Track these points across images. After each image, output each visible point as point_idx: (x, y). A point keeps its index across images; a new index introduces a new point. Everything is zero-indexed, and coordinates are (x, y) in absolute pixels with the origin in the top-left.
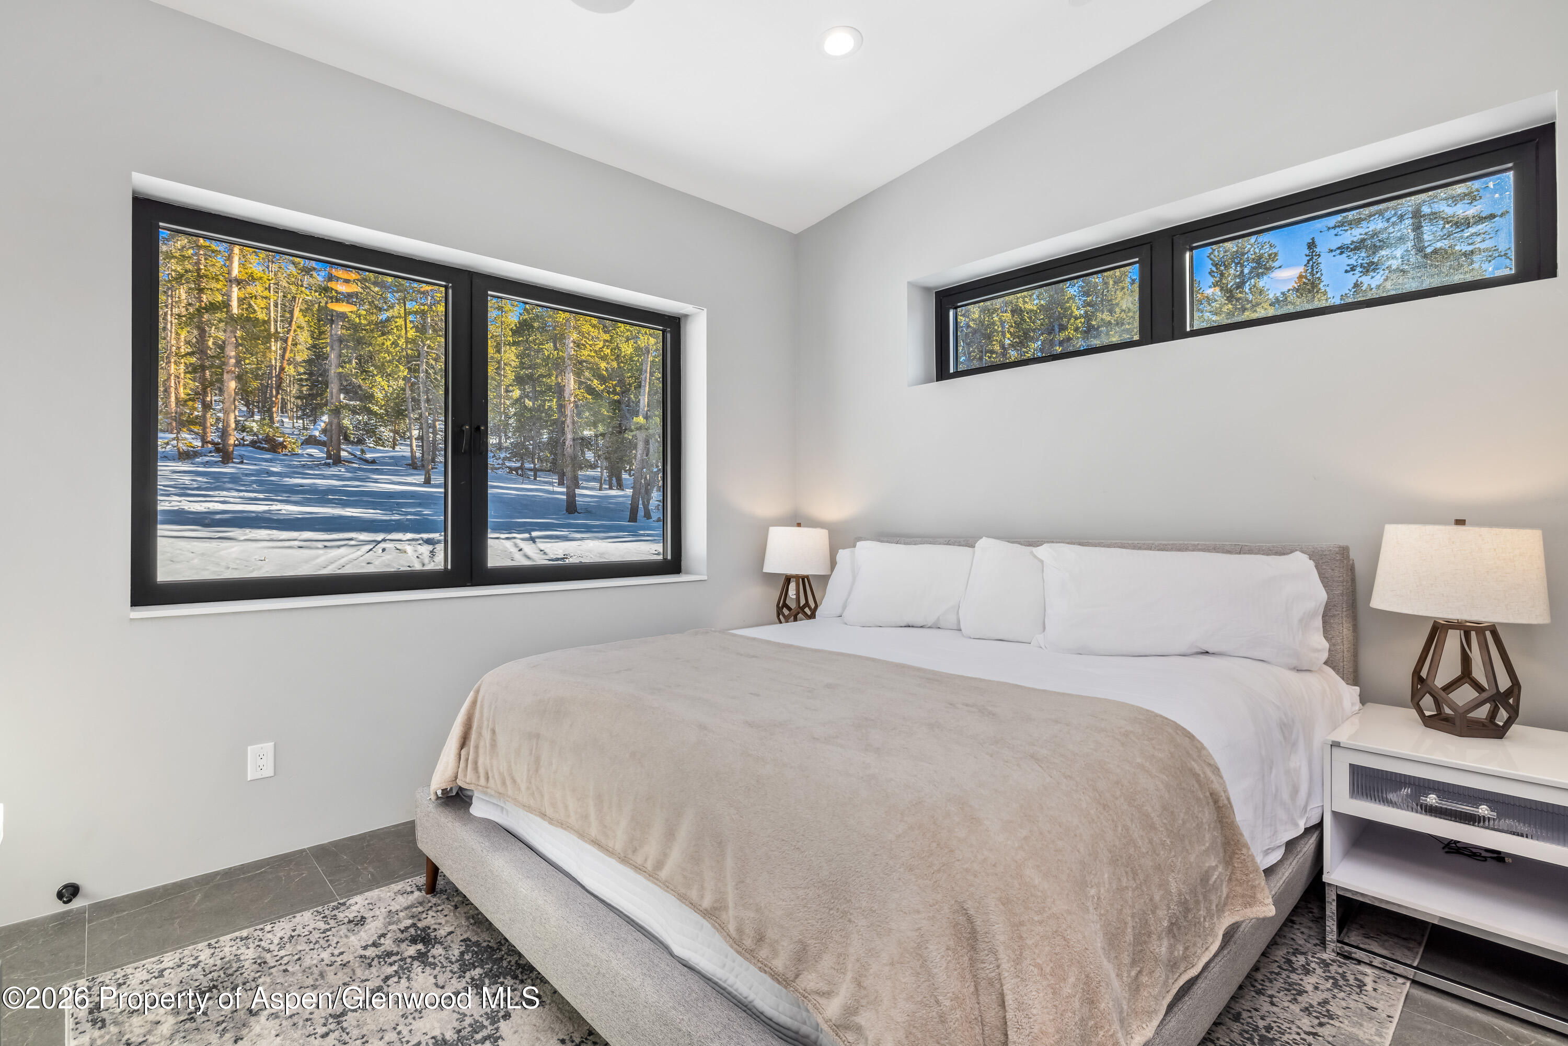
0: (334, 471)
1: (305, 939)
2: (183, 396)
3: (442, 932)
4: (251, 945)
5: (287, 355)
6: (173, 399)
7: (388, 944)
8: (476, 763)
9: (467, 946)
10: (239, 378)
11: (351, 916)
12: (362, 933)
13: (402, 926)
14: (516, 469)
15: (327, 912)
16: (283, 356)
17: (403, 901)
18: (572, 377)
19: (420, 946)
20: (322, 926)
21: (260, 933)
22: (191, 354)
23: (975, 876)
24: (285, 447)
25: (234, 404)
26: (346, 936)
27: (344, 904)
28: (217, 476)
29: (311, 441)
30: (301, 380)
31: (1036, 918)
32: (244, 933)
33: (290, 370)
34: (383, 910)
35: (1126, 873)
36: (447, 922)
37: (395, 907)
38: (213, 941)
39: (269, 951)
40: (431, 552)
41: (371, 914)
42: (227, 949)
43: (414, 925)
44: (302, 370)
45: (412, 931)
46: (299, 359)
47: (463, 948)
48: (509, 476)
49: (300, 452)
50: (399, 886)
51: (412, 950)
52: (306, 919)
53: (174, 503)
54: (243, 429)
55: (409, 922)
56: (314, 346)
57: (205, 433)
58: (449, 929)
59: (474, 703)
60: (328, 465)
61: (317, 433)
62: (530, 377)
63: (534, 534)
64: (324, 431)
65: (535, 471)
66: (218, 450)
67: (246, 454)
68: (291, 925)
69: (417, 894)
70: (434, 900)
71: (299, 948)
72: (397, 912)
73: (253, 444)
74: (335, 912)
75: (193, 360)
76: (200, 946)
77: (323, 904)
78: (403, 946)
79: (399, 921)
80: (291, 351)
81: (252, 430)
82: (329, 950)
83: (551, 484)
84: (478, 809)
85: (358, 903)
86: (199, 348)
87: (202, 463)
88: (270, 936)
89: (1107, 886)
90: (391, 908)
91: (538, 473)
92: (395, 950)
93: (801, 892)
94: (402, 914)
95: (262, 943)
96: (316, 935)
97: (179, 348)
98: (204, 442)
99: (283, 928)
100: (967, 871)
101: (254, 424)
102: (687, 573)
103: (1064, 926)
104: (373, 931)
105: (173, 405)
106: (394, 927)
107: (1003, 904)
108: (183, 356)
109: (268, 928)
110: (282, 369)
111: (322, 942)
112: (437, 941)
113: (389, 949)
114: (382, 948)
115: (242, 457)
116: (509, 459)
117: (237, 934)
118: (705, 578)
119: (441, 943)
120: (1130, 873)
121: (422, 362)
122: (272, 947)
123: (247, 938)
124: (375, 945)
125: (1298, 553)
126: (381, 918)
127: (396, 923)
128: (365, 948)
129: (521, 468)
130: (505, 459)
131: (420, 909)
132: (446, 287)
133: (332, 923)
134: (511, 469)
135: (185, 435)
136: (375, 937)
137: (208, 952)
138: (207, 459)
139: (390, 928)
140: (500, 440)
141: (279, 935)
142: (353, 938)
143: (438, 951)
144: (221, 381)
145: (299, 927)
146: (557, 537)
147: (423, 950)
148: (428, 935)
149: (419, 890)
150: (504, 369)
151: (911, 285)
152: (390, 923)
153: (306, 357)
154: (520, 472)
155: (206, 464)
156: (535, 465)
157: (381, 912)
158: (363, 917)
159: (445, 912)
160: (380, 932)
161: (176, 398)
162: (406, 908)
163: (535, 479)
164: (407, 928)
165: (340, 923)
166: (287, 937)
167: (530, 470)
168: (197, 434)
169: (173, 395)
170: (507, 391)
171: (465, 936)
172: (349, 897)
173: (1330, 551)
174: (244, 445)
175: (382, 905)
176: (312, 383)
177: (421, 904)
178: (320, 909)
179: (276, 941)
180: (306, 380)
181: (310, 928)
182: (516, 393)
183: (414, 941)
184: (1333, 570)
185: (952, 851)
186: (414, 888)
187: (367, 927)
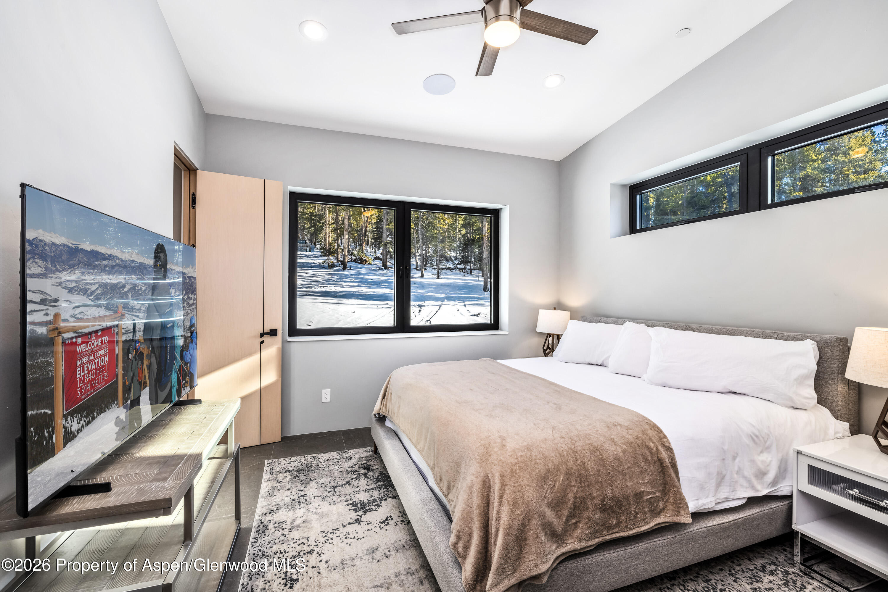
0: (385, 272)
1: (332, 461)
2: (331, 242)
3: (374, 468)
4: (316, 460)
5: (369, 220)
6: (327, 242)
7: (356, 468)
8: (386, 405)
9: (381, 474)
10: (349, 233)
11: (348, 456)
12: (349, 463)
13: (362, 463)
14: (462, 269)
15: (341, 453)
16: (367, 221)
17: (365, 454)
18: (487, 224)
19: (366, 471)
20: (338, 457)
21: (319, 456)
22: (333, 223)
23: (495, 465)
24: (367, 262)
25: (348, 244)
26: (344, 463)
27: (347, 452)
28: (341, 276)
29: (377, 258)
30: (374, 231)
31: (513, 485)
32: (315, 455)
33: (370, 227)
34: (358, 456)
35: (576, 480)
36: (377, 464)
37: (362, 456)
38: (306, 456)
39: (321, 462)
40: (420, 310)
41: (354, 457)
42: (309, 459)
43: (366, 463)
44: (374, 226)
45: (365, 465)
46: (373, 222)
47: (379, 474)
48: (459, 272)
49: (372, 263)
50: (364, 449)
51: (363, 472)
52: (334, 454)
53: (325, 288)
54: (352, 254)
55: (365, 462)
56: (379, 216)
57: (338, 257)
58: (377, 467)
59: (389, 382)
60: (382, 269)
61: (379, 255)
62: (469, 224)
63: (466, 303)
64: (382, 254)
65: (471, 270)
66: (342, 264)
67: (352, 265)
68: (329, 455)
69: (371, 453)
70: (376, 456)
71: (329, 463)
72: (362, 458)
73: (355, 261)
74: (343, 454)
75: (334, 225)
76: (302, 457)
77: (340, 451)
78: (361, 469)
79: (362, 461)
80: (370, 218)
81: (355, 255)
82: (338, 466)
83: (478, 276)
84: (388, 424)
85: (351, 452)
86: (336, 221)
87: (336, 270)
88: (322, 457)
89: (560, 482)
90: (361, 456)
91: (473, 271)
92: (358, 470)
93: (451, 464)
94: (363, 459)
95: (319, 460)
96: (336, 460)
97: (329, 221)
98: (338, 261)
99: (326, 456)
100: (492, 463)
101: (356, 252)
102: (501, 330)
103: (524, 490)
104: (353, 462)
105: (327, 245)
106: (360, 463)
107: (501, 477)
108: (331, 224)
109: (322, 455)
110: (367, 227)
111: (336, 463)
112: (372, 470)
113: (356, 469)
114: (354, 469)
115: (350, 266)
116: (460, 264)
117: (313, 455)
118: (507, 333)
119: (373, 471)
120: (578, 481)
121: (420, 221)
122: (322, 461)
123: (315, 457)
124: (352, 467)
125: (808, 340)
126: (357, 459)
127: (361, 461)
128: (349, 468)
129: (465, 268)
130: (458, 264)
131: (370, 458)
132: (395, 210)
133: (341, 457)
134: (460, 269)
135: (331, 258)
136: (353, 465)
137: (304, 459)
138: (338, 268)
139: (359, 463)
140: (457, 254)
141: (325, 458)
142: (346, 463)
143: (371, 473)
144: (343, 234)
145: (331, 457)
146: (477, 304)
147: (367, 472)
148: (370, 467)
149: (372, 452)
150: (458, 220)
151: (612, 185)
152: (359, 461)
153: (375, 221)
154: (464, 271)
155: (337, 270)
156: (471, 267)
157: (357, 457)
158: (351, 457)
159: (378, 461)
160: (355, 463)
161: (329, 242)
162: (366, 457)
163: (471, 274)
164: (364, 464)
165: (344, 458)
166: (327, 459)
167: (469, 269)
168: (335, 257)
169: (327, 241)
170: (459, 231)
171: (381, 471)
172: (349, 449)
173: (831, 340)
174: (351, 261)
175: (358, 454)
176: (378, 232)
177: (371, 456)
178: (339, 452)
179: (323, 460)
180: (376, 231)
181: (334, 458)
182: (464, 231)
183: (364, 468)
184: (832, 352)
185: (490, 455)
186: (370, 451)
187: (351, 461)
